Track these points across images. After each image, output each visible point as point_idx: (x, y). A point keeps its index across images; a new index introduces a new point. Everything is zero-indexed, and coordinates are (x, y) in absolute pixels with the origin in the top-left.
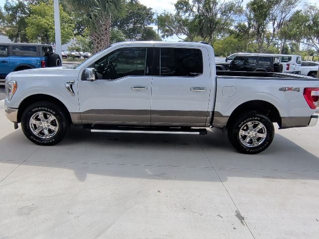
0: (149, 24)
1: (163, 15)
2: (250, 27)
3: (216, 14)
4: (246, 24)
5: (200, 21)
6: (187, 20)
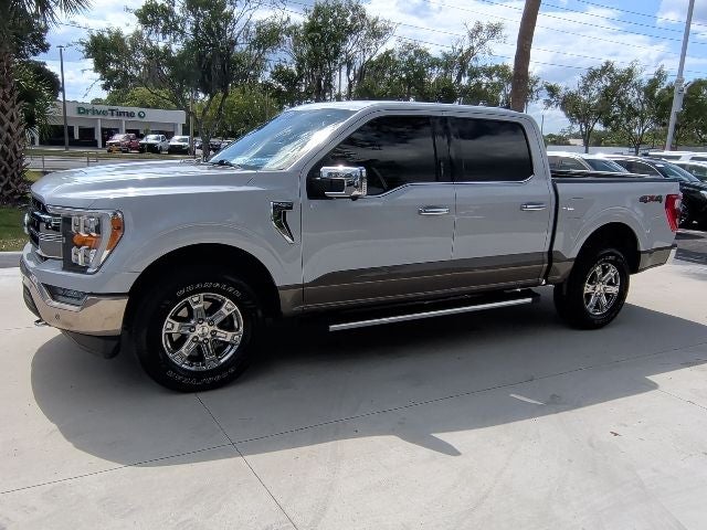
0: (35, 55)
1: (106, 35)
2: (301, 77)
3: (234, 43)
4: (293, 68)
5: (201, 56)
6: (167, 51)
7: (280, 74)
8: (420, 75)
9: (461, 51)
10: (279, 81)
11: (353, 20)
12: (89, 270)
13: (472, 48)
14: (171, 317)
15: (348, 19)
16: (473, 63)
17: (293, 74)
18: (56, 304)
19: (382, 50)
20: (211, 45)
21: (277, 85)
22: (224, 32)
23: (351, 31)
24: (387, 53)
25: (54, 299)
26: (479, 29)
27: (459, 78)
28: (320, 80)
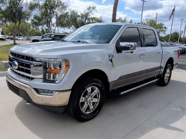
3: (22, 8)
7: (36, 17)
8: (76, 19)
9: (86, 13)
10: (36, 19)
11: (58, 3)
12: (56, 82)
13: (88, 12)
14: (82, 96)
15: (56, 3)
16: (89, 17)
17: (40, 18)
18: (39, 95)
19: (65, 12)
20: (15, 8)
21: (35, 21)
22: (19, 4)
23: (57, 6)
24: (67, 13)
25: (39, 94)
26: (90, 8)
27: (85, 21)
28: (48, 19)
